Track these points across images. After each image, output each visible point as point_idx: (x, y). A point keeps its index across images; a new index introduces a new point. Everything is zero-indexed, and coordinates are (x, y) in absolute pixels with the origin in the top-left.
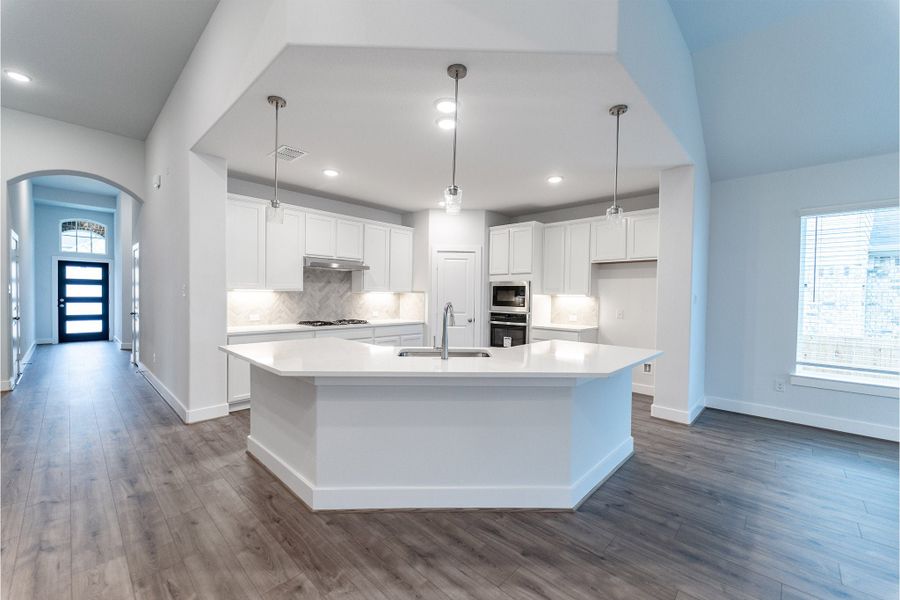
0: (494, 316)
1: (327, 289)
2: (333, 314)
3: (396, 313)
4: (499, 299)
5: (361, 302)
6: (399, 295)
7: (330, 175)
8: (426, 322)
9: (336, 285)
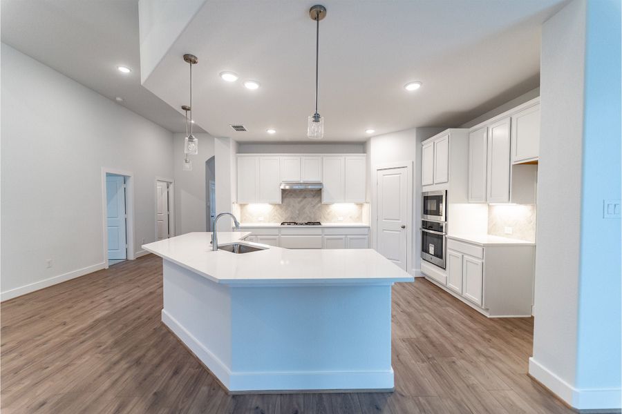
0: (424, 224)
1: (304, 202)
2: (308, 218)
3: (360, 218)
4: (427, 208)
6: (361, 205)
7: (271, 132)
8: (370, 226)
9: (310, 199)
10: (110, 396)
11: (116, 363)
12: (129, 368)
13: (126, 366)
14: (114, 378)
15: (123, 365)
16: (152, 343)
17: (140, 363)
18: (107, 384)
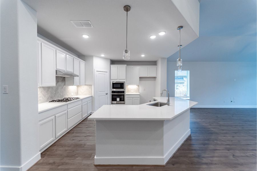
0: (113, 92)
1: (57, 85)
4: (114, 87)
5: (68, 90)
6: (78, 86)
8: (93, 96)
10: (216, 155)
11: (206, 164)
12: (204, 157)
13: (204, 159)
14: (211, 159)
15: (205, 160)
16: (185, 159)
17: (199, 155)
18: (215, 159)
